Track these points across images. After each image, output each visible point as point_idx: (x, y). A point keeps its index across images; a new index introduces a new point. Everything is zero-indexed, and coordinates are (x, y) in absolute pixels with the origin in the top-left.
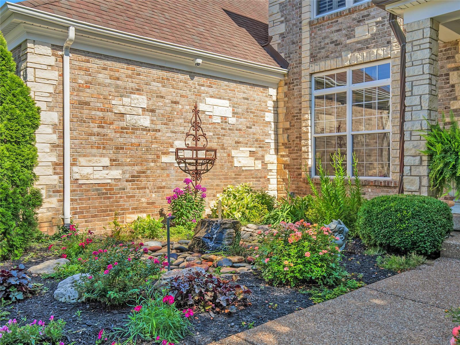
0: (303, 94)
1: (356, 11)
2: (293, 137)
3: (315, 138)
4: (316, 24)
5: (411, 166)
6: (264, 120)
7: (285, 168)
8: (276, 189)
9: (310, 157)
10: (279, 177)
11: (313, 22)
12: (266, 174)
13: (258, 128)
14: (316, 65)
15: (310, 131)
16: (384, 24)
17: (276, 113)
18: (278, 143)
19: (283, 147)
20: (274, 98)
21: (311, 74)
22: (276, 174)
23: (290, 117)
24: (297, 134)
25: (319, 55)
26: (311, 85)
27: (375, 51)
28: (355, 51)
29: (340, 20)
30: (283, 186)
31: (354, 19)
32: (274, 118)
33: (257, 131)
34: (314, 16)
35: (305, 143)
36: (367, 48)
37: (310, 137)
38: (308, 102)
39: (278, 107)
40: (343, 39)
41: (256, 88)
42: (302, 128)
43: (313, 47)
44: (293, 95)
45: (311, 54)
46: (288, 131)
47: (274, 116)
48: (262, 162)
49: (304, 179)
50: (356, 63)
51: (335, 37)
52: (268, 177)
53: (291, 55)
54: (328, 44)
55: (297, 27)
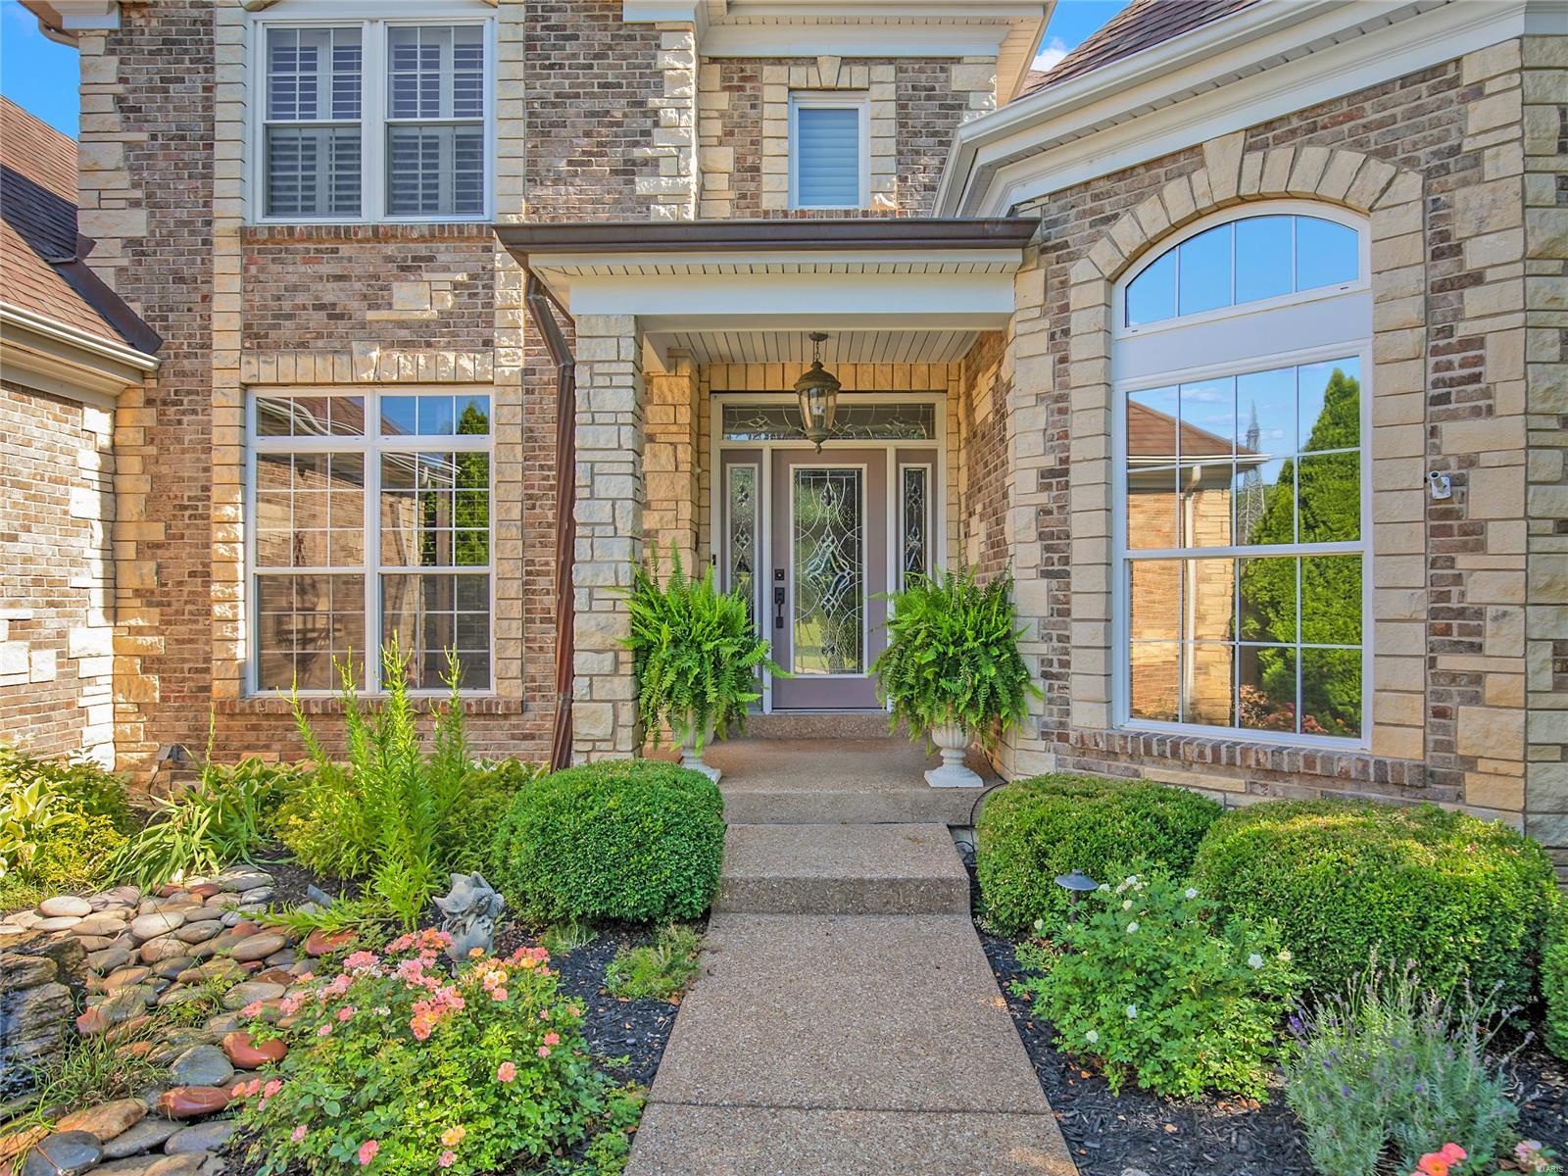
0: (215, 441)
1: (394, 236)
2: (178, 571)
3: (260, 578)
4: (264, 242)
5: (591, 677)
6: (66, 513)
7: (145, 670)
8: (111, 737)
9: (241, 634)
10: (121, 700)
11: (254, 231)
12: (74, 692)
13: (42, 539)
14: (265, 362)
15: (241, 557)
16: (476, 294)
17: (111, 491)
18: (116, 588)
19: (138, 602)
20: (105, 441)
21: (246, 387)
22: (109, 689)
23: (169, 510)
24: (194, 565)
25: (273, 334)
26: (244, 417)
27: (451, 356)
28: (392, 345)
29: (345, 250)
30: (140, 725)
31: (389, 259)
32: (102, 507)
33: (39, 549)
34: (258, 218)
35: (223, 592)
36: (429, 345)
37: (241, 577)
38: (236, 470)
39: (115, 473)
40: (356, 305)
41: (36, 402)
42: (215, 546)
43: (252, 307)
44: (179, 440)
45: (247, 326)
46: (159, 552)
47: (102, 501)
48: (60, 655)
49: (222, 704)
50: (395, 378)
51: (330, 293)
52: (82, 702)
53: (171, 316)
54: (305, 308)
55: (192, 233)
